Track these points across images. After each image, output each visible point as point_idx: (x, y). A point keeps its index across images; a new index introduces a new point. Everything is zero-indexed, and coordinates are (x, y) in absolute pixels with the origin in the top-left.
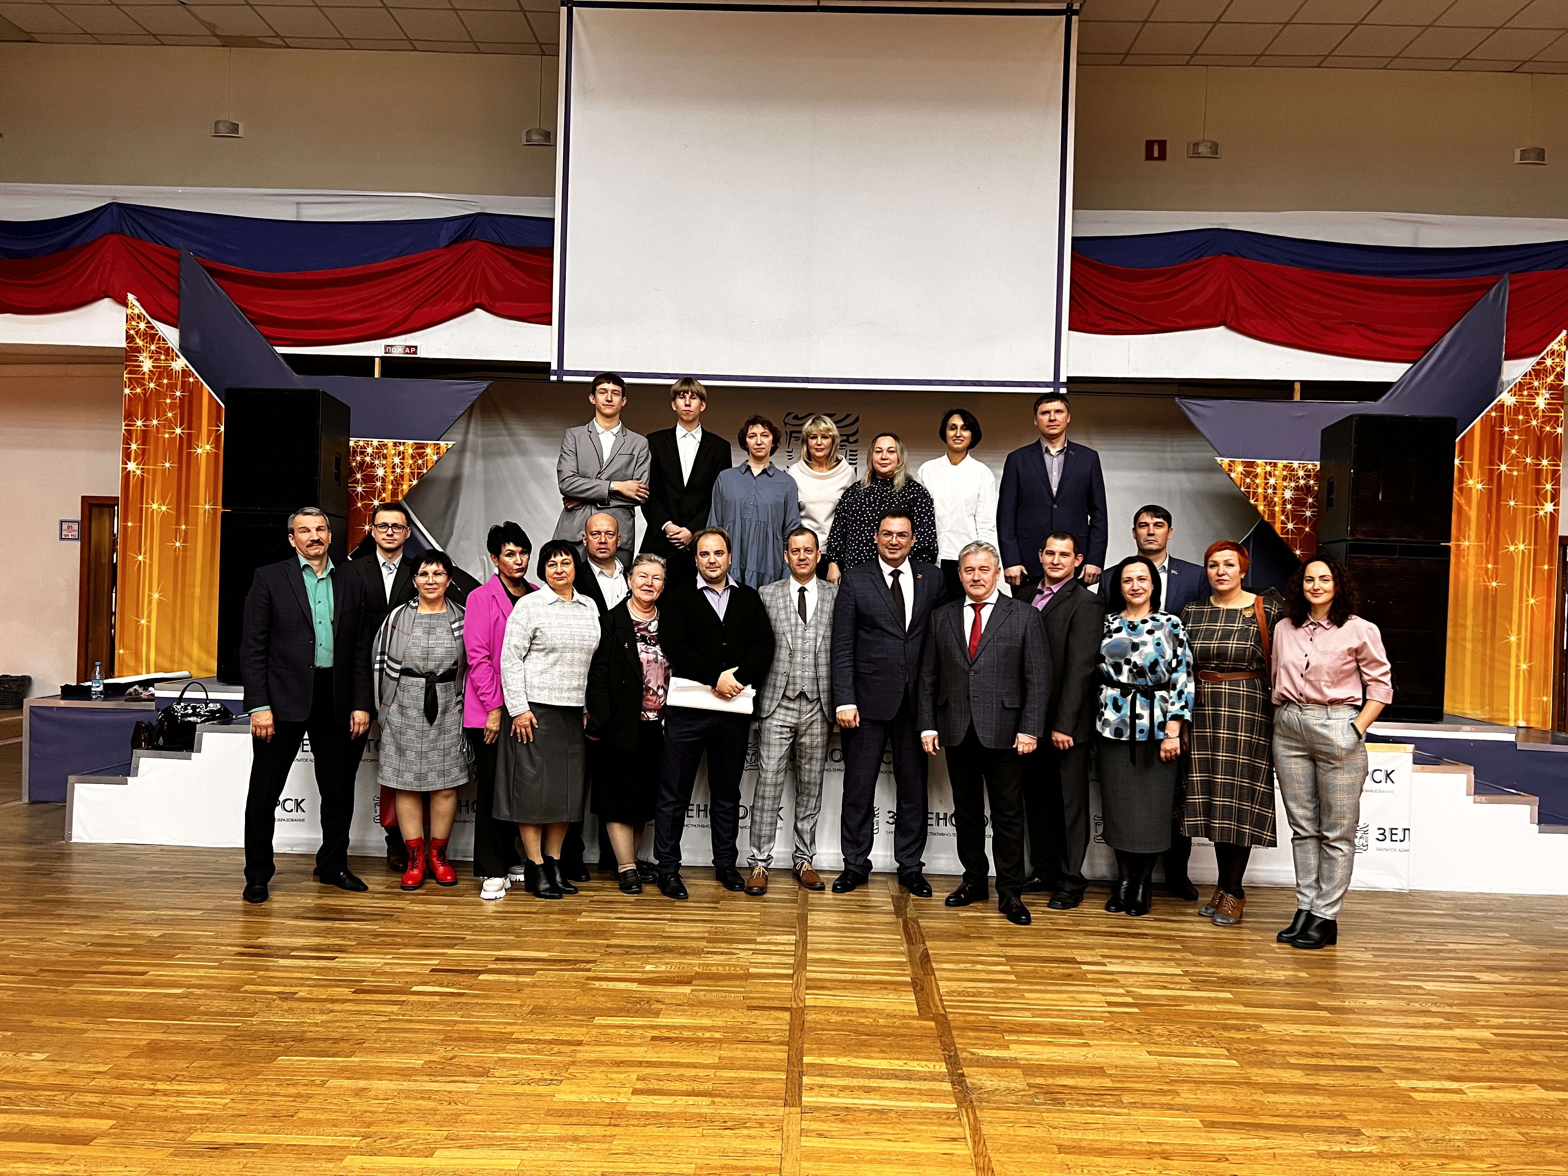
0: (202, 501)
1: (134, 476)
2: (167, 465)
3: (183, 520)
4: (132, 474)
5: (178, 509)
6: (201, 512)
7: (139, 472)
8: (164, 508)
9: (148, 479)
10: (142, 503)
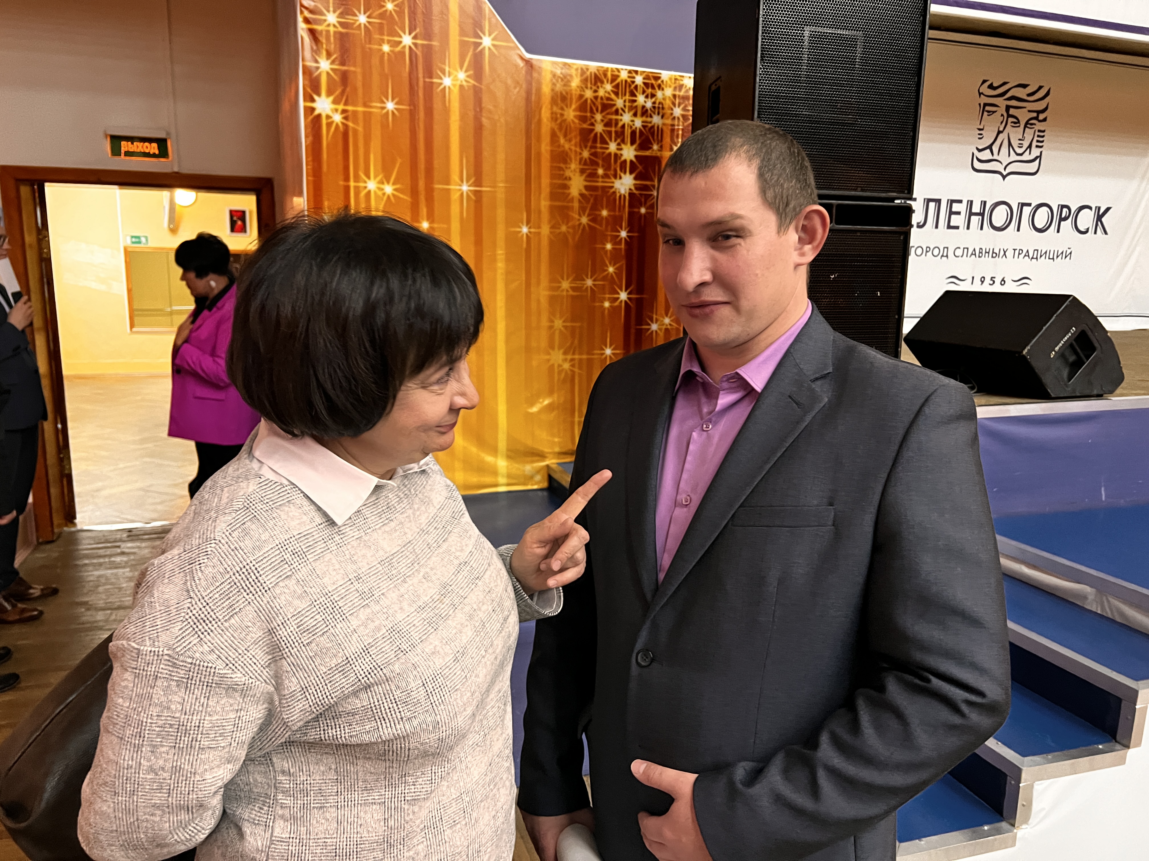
0: (455, 177)
1: (329, 125)
2: (390, 106)
3: (424, 211)
4: (324, 121)
5: (414, 192)
6: (455, 196)
7: (338, 118)
8: (389, 189)
9: (355, 131)
10: (347, 179)
